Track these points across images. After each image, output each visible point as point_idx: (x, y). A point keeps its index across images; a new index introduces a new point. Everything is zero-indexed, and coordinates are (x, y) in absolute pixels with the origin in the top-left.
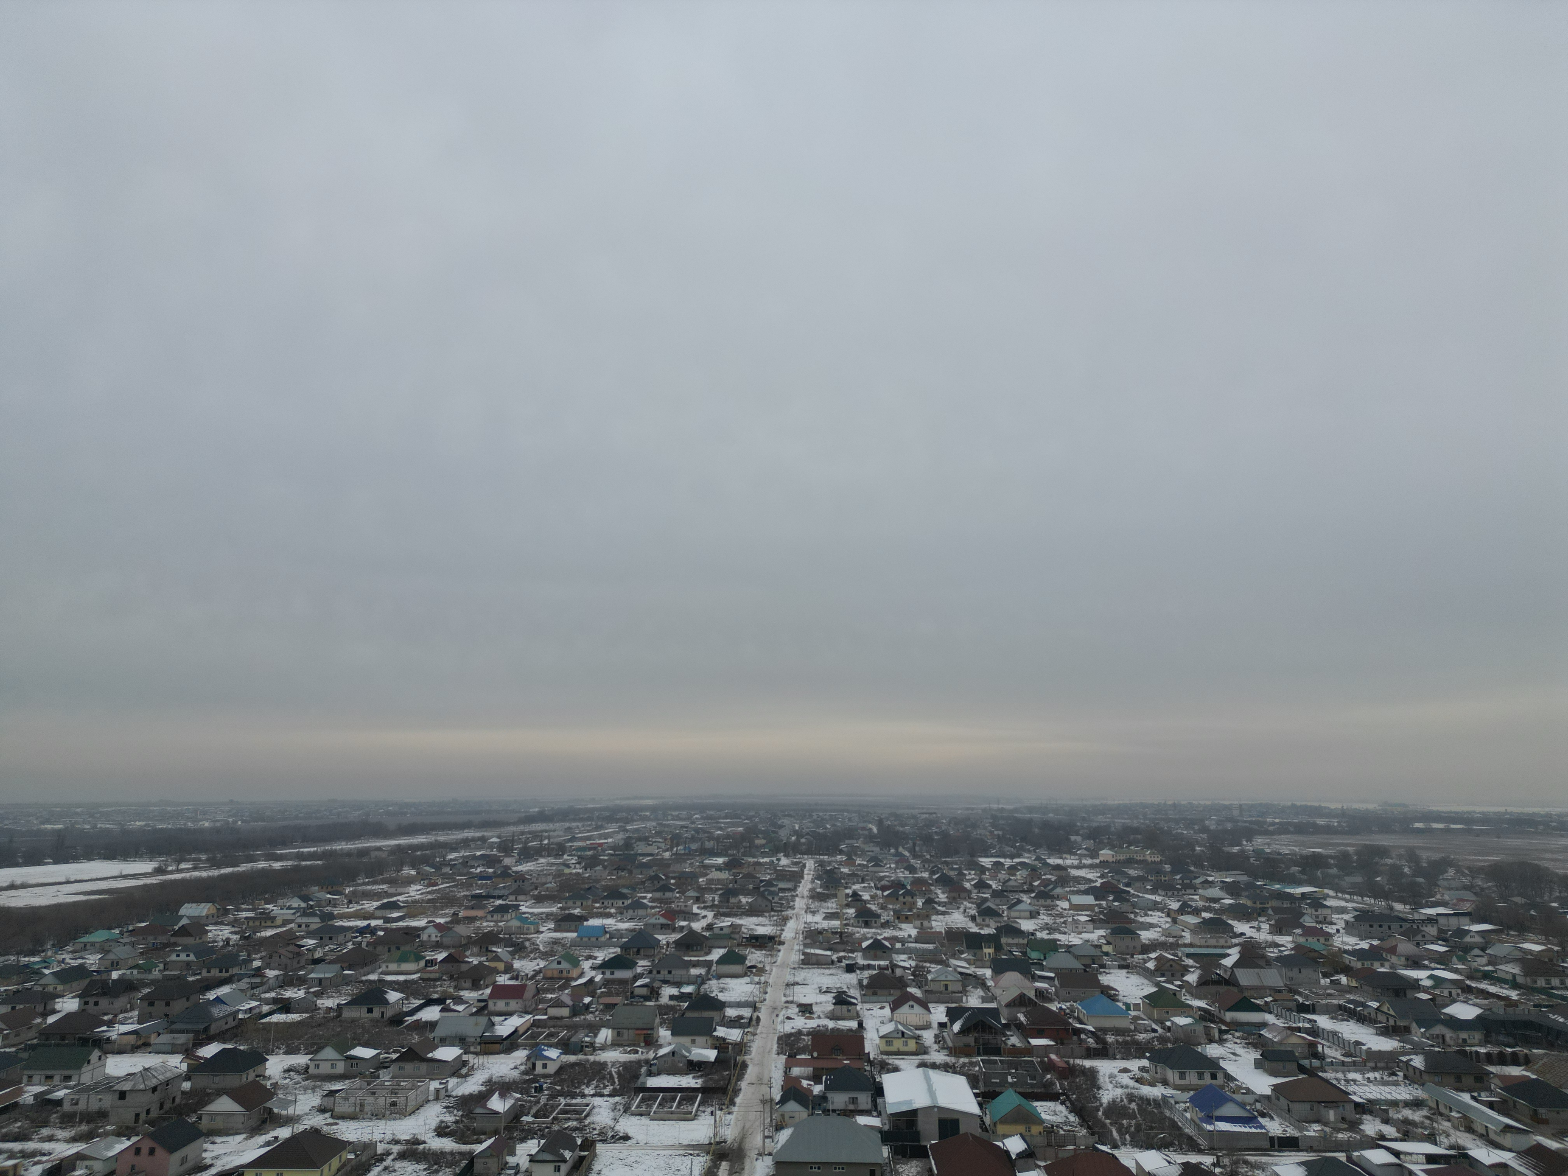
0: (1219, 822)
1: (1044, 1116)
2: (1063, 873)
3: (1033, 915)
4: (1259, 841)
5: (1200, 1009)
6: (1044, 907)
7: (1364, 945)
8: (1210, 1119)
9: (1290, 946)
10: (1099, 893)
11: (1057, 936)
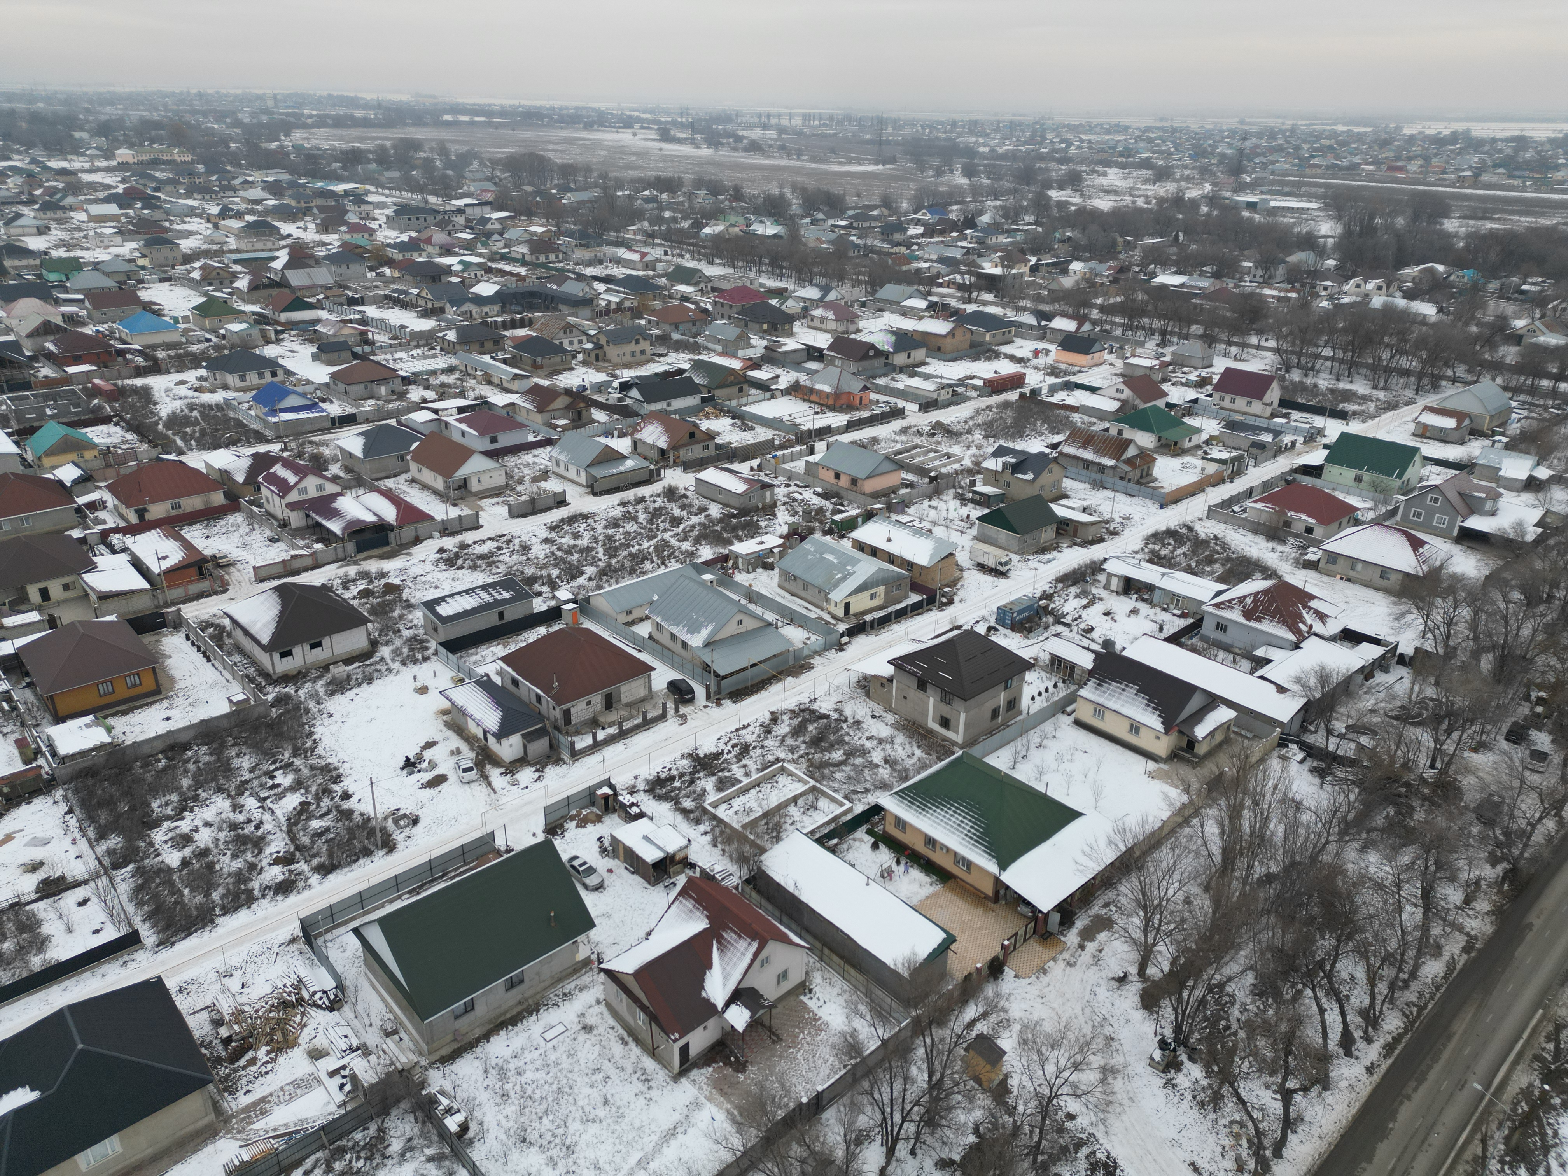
0: (253, 115)
1: (97, 440)
2: (72, 179)
3: (42, 231)
4: (298, 136)
5: (254, 313)
6: (54, 220)
7: (404, 238)
8: (274, 412)
9: (337, 244)
10: (124, 200)
11: (78, 253)
